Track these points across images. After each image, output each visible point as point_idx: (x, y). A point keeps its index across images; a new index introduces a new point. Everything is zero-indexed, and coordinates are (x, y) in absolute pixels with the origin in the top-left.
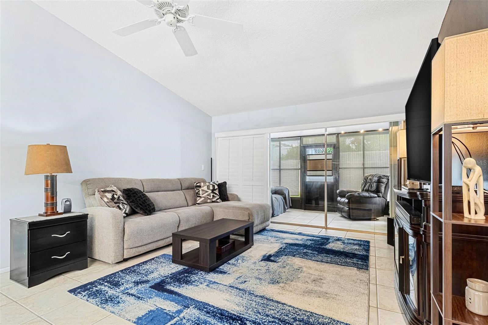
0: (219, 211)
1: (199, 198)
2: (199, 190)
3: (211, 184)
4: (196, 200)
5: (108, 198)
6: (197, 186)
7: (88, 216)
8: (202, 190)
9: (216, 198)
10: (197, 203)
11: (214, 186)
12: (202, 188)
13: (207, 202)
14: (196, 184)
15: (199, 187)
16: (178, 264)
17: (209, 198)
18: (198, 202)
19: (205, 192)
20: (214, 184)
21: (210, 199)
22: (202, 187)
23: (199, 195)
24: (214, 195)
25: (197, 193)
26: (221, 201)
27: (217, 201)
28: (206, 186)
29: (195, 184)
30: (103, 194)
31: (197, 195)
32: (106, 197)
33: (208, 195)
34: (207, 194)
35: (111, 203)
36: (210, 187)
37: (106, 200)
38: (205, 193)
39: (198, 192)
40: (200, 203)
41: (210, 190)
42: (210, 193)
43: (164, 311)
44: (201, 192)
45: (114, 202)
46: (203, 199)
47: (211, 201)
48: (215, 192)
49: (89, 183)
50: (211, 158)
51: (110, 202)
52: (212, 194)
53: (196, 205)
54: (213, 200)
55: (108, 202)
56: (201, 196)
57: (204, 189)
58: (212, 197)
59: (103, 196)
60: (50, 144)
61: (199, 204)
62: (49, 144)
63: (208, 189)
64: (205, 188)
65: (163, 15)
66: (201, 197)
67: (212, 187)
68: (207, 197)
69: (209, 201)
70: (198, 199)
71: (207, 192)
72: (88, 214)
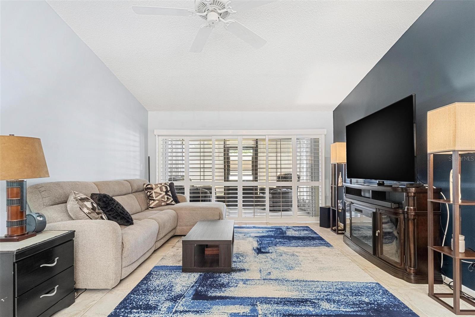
0: (184, 213)
1: (153, 201)
2: (151, 193)
3: (163, 186)
4: (148, 204)
5: (88, 208)
6: (148, 188)
7: (75, 233)
8: (154, 192)
9: (171, 200)
10: (150, 208)
11: (167, 187)
12: (155, 191)
13: (162, 206)
14: (147, 186)
15: (150, 190)
16: (190, 272)
17: (163, 201)
18: (151, 206)
19: (159, 194)
20: (166, 185)
21: (165, 201)
22: (154, 189)
23: (152, 198)
24: (169, 197)
25: (149, 196)
26: (175, 203)
27: (172, 203)
28: (159, 188)
29: (145, 186)
30: (82, 203)
31: (150, 198)
32: (86, 207)
33: (163, 197)
34: (161, 196)
35: (93, 214)
36: (163, 189)
37: (86, 210)
38: (159, 196)
39: (150, 194)
40: (154, 207)
41: (164, 192)
42: (164, 195)
43: (240, 314)
44: (154, 195)
45: (97, 213)
46: (157, 202)
47: (166, 204)
48: (169, 193)
49: (43, 189)
50: (149, 157)
51: (92, 212)
52: (166, 197)
53: (148, 209)
54: (168, 202)
55: (89, 213)
56: (154, 198)
57: (157, 192)
58: (166, 199)
59: (83, 206)
60: (15, 135)
61: (152, 208)
62: (13, 135)
63: (161, 191)
64: (158, 190)
65: (204, 11)
66: (155, 200)
67: (165, 188)
68: (162, 200)
69: (163, 204)
70: (151, 203)
71: (161, 194)
72: (75, 231)
